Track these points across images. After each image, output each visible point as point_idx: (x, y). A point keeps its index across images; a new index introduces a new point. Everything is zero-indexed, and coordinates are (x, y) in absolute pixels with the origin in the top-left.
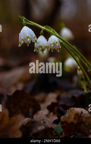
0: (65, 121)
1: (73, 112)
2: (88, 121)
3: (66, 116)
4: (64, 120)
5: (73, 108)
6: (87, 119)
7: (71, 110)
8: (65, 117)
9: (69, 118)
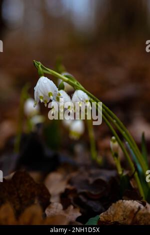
0: (107, 220)
1: (122, 207)
2: (145, 220)
3: (109, 213)
4: (105, 219)
5: (121, 201)
6: (142, 217)
7: (119, 203)
8: (107, 214)
9: (114, 215)
